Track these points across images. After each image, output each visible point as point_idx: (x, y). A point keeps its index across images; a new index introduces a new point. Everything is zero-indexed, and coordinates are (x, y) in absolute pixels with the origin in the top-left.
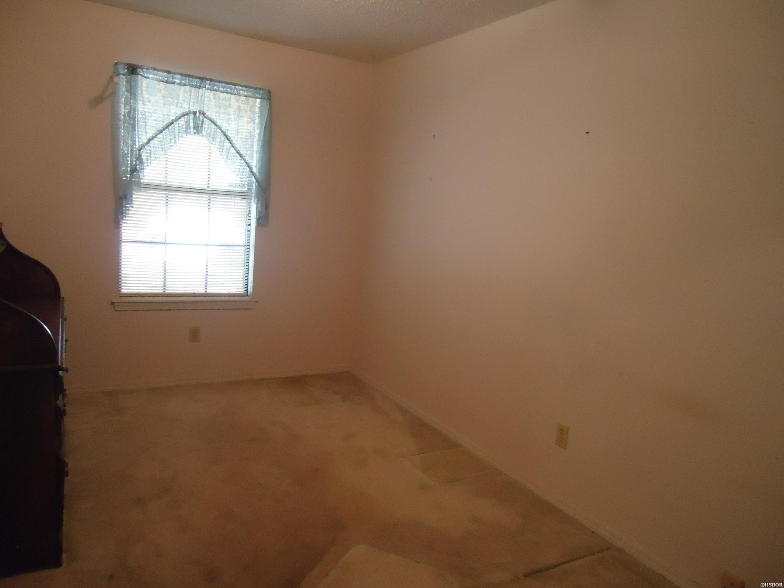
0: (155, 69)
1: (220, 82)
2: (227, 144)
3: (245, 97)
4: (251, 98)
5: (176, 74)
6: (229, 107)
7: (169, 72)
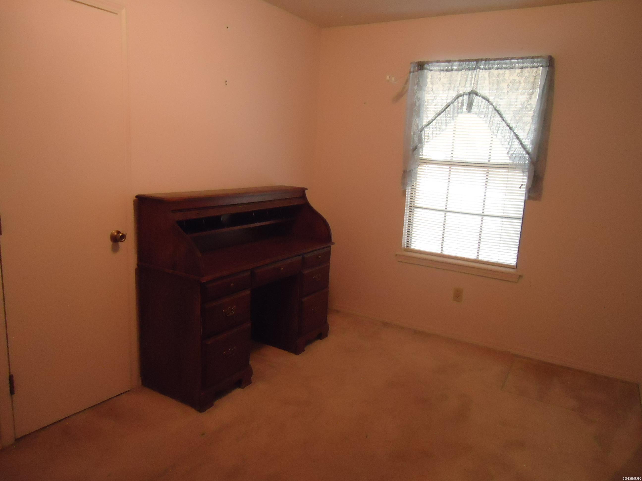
0: (437, 62)
1: (495, 60)
2: (498, 118)
3: (520, 69)
4: (527, 69)
5: (455, 61)
6: (502, 82)
7: (449, 61)
